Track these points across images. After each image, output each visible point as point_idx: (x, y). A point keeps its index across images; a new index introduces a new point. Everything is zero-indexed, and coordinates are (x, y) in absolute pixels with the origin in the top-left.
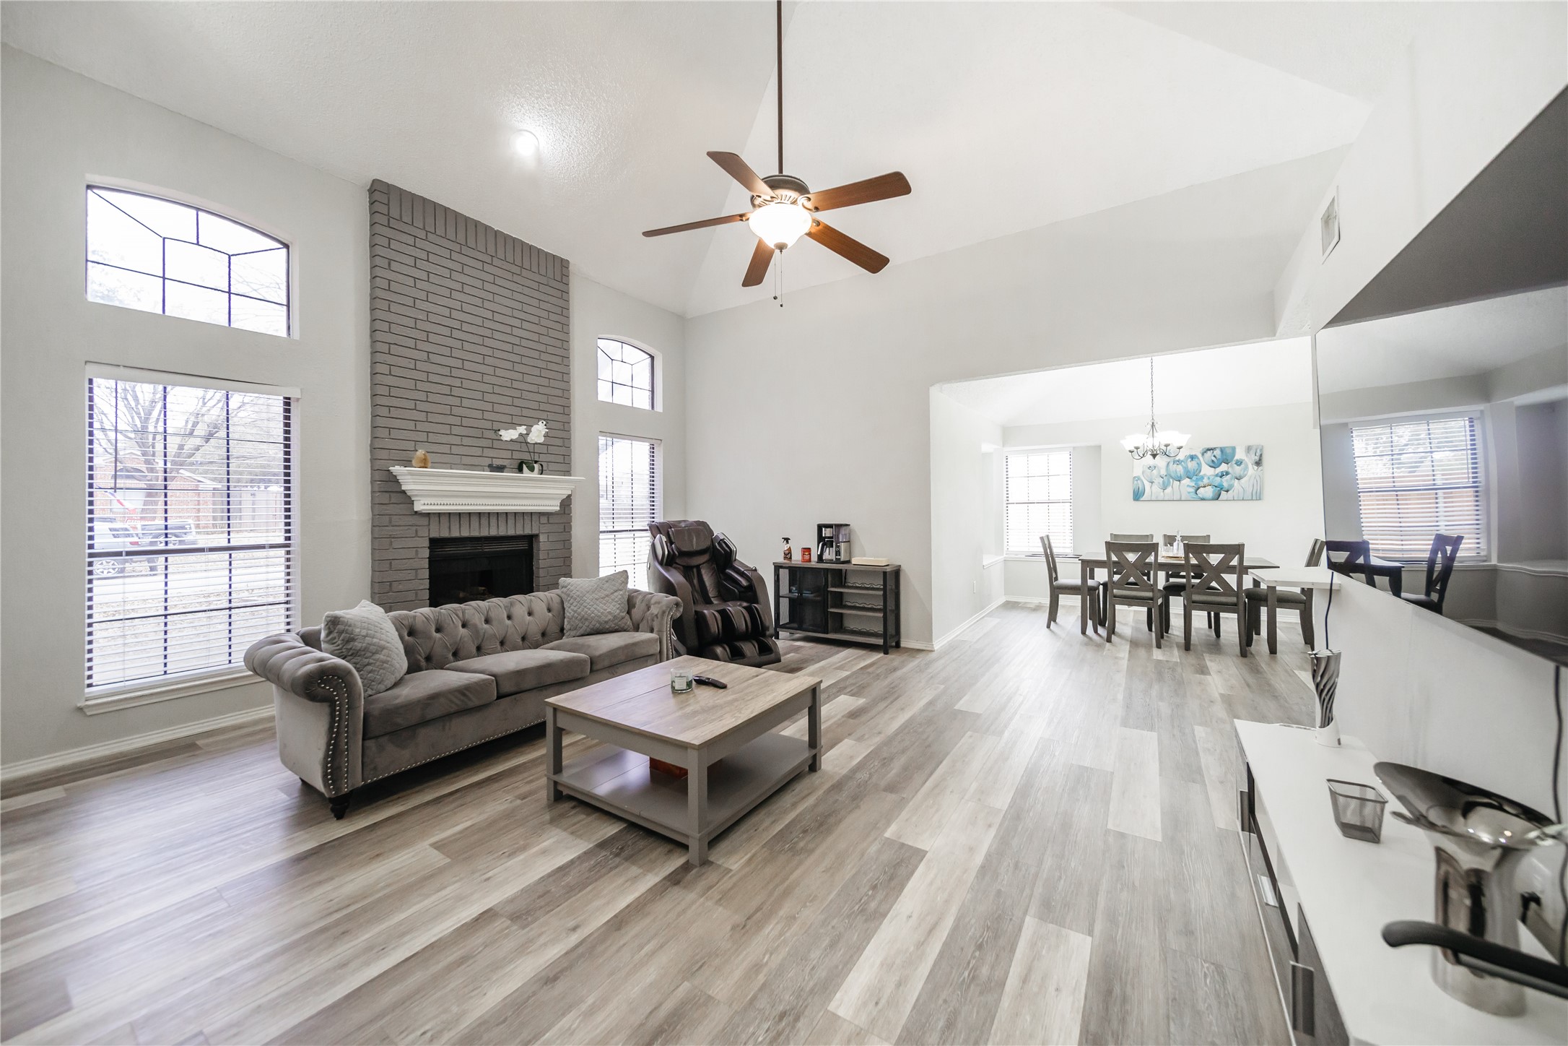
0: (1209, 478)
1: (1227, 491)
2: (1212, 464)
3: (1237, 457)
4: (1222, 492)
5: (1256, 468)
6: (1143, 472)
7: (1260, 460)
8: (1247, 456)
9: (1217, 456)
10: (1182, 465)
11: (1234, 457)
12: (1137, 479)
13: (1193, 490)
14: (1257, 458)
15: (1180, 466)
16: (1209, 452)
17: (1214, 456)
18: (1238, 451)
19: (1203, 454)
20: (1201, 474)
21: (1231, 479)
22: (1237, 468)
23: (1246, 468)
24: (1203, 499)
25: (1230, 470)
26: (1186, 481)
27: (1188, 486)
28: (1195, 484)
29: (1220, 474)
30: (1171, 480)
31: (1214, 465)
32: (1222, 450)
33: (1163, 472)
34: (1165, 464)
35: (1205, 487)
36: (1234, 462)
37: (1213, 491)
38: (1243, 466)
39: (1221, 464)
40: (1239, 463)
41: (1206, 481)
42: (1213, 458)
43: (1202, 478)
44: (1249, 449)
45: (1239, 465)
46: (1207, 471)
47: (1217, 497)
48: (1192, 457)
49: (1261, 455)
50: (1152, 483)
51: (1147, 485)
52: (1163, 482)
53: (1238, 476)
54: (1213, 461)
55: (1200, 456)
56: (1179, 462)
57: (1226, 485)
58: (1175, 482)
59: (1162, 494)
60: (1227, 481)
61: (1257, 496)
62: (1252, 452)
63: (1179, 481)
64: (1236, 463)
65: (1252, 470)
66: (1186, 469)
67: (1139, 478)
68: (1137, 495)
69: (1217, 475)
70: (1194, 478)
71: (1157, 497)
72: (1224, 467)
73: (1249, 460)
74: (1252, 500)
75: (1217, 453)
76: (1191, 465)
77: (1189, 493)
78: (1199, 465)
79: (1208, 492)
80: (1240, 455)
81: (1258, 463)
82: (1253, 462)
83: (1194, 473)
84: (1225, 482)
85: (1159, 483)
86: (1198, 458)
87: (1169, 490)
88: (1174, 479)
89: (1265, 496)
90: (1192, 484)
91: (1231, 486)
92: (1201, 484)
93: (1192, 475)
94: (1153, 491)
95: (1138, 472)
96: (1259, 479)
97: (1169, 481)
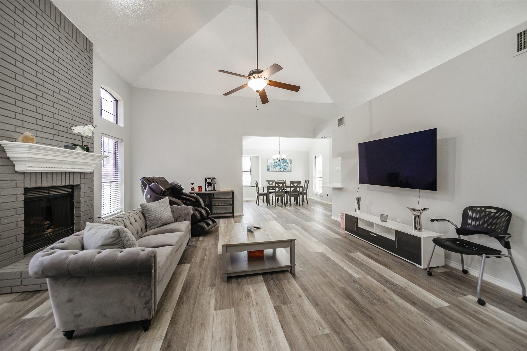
1: (286, 169)
3: (287, 162)
6: (270, 164)
9: (284, 161)
12: (268, 166)
13: (279, 169)
18: (287, 160)
19: (281, 160)
20: (281, 165)
23: (289, 164)
24: (281, 171)
25: (286, 165)
26: (278, 167)
31: (283, 163)
33: (274, 164)
40: (288, 163)
41: (282, 167)
43: (281, 166)
44: (289, 160)
46: (282, 164)
47: (284, 171)
50: (271, 167)
51: (270, 167)
56: (277, 162)
57: (285, 168)
61: (291, 171)
62: (290, 161)
65: (290, 164)
66: (278, 164)
67: (269, 166)
68: (268, 170)
69: (284, 166)
70: (280, 166)
71: (273, 171)
72: (285, 164)
73: (289, 162)
78: (281, 163)
79: (282, 169)
80: (288, 161)
81: (291, 163)
84: (285, 167)
85: (273, 167)
87: (275, 169)
89: (292, 171)
90: (279, 168)
91: (286, 168)
92: (281, 167)
93: (279, 165)
94: (271, 169)
95: (268, 164)
96: (291, 167)
97: (275, 167)
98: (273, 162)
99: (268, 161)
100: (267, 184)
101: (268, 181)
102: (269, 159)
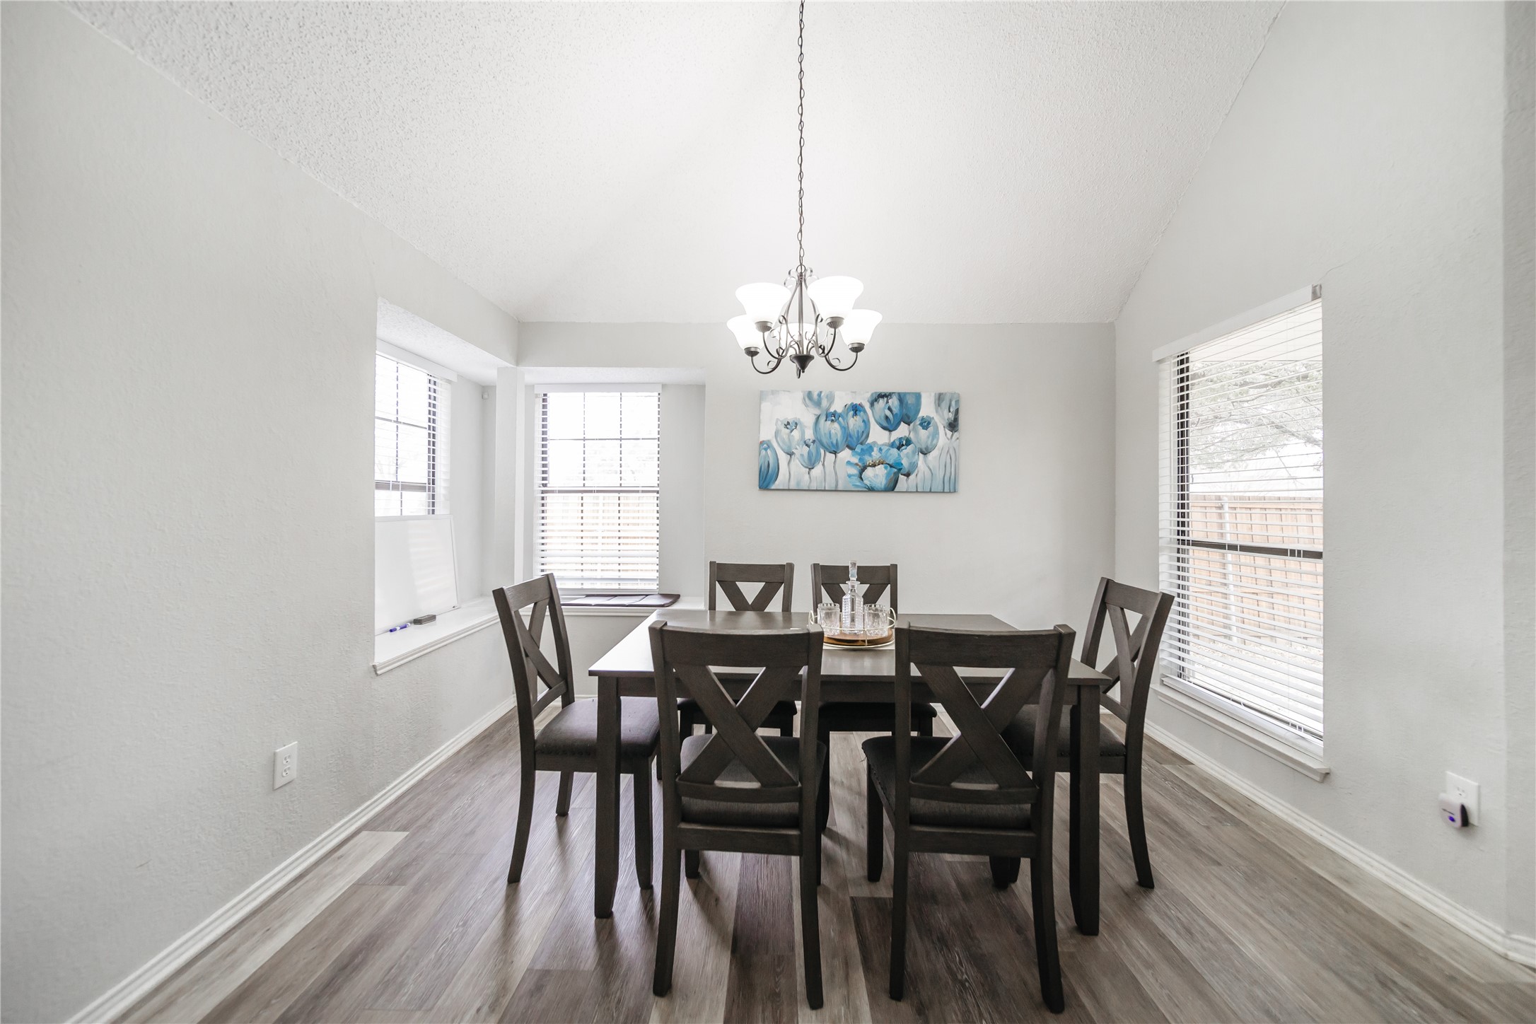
0: (880, 450)
1: (908, 475)
2: (885, 424)
3: (923, 413)
4: (901, 476)
5: (949, 433)
6: (777, 434)
7: (955, 420)
8: (937, 411)
9: (893, 409)
10: (840, 423)
11: (918, 412)
12: (765, 445)
13: (854, 471)
14: (951, 416)
15: (836, 425)
16: (881, 400)
17: (889, 408)
18: (924, 400)
19: (872, 405)
20: (870, 441)
21: (914, 453)
22: (923, 432)
23: (936, 434)
24: (871, 489)
25: (912, 436)
26: (846, 454)
27: (849, 463)
28: (860, 460)
29: (898, 443)
30: (822, 451)
31: (889, 426)
32: (901, 398)
33: (809, 435)
34: (813, 419)
35: (874, 466)
36: (918, 422)
37: (888, 474)
38: (931, 429)
39: (898, 425)
40: (926, 424)
41: (876, 455)
42: (888, 413)
43: (871, 448)
44: (940, 398)
45: (926, 428)
46: (878, 436)
47: (891, 487)
48: (856, 409)
49: (957, 412)
50: (791, 454)
51: (783, 458)
52: (810, 454)
53: (923, 447)
54: (887, 417)
55: (867, 406)
56: (833, 417)
57: (905, 463)
58: (828, 453)
59: (806, 476)
60: (907, 455)
61: (950, 487)
62: (944, 405)
63: (835, 453)
64: (921, 424)
65: (944, 436)
66: (845, 429)
67: (769, 445)
68: (766, 479)
69: (892, 445)
70: (858, 449)
71: (797, 484)
72: (903, 431)
73: (940, 419)
74: (943, 492)
75: (894, 402)
76: (854, 423)
77: (849, 476)
78: (866, 423)
79: (877, 475)
80: (927, 408)
81: (953, 426)
82: (946, 423)
83: (858, 438)
84: (905, 456)
85: (802, 455)
86: (865, 411)
87: (818, 470)
88: (826, 449)
89: (961, 486)
90: (855, 460)
91: (914, 466)
92: (869, 460)
93: (855, 441)
94: (791, 471)
95: (767, 434)
96: (953, 457)
97: (818, 453)
98: (807, 417)
99: (762, 406)
102: (774, 393)
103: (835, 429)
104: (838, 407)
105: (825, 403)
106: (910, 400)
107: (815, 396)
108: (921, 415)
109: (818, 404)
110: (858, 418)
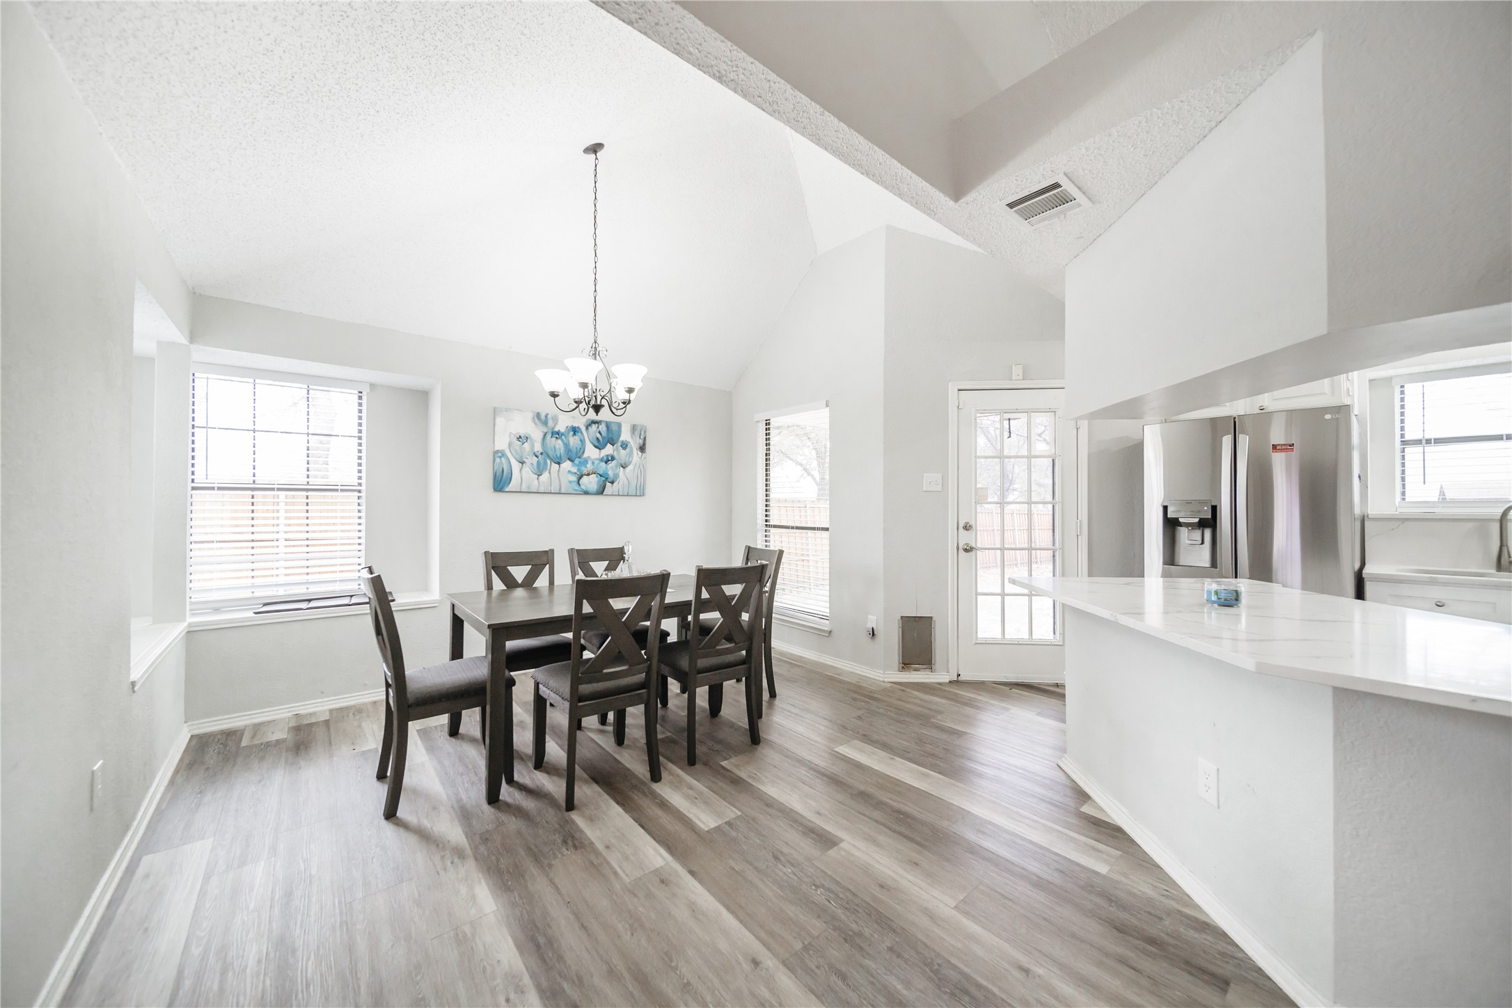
0: (593, 463)
1: (612, 483)
2: (597, 444)
3: (622, 438)
4: (608, 483)
5: (640, 454)
6: (510, 445)
7: (644, 444)
8: (632, 437)
9: (603, 433)
10: (562, 440)
11: (619, 436)
12: (498, 454)
13: (574, 478)
14: (641, 442)
15: (559, 442)
16: (593, 425)
17: (600, 432)
18: (624, 429)
19: (587, 428)
20: (585, 455)
21: (616, 466)
22: (622, 452)
23: (631, 454)
24: (586, 493)
25: (615, 455)
26: (567, 465)
27: (569, 472)
28: (578, 470)
29: (605, 458)
30: (549, 462)
31: (599, 446)
32: (608, 425)
33: (538, 448)
34: (541, 436)
35: (588, 475)
36: (619, 444)
37: (599, 481)
38: (628, 450)
39: (606, 445)
40: (625, 446)
41: (590, 466)
42: (599, 436)
43: (586, 461)
44: (634, 428)
45: (625, 449)
46: (591, 452)
47: (601, 491)
48: (575, 430)
49: (645, 438)
50: (522, 463)
51: (516, 466)
52: (538, 462)
53: (623, 462)
54: (598, 439)
55: (583, 429)
56: (557, 434)
57: (611, 473)
58: (553, 464)
59: (536, 482)
60: (612, 468)
61: (640, 492)
62: (637, 433)
63: (559, 463)
64: (621, 446)
65: (636, 453)
66: (566, 445)
67: (503, 454)
68: (500, 483)
69: (601, 460)
70: (577, 461)
71: (529, 487)
72: (609, 449)
73: (634, 444)
74: (636, 496)
75: (603, 428)
76: (574, 441)
77: (570, 482)
78: (583, 441)
79: (591, 482)
80: (625, 436)
81: (642, 449)
82: (638, 446)
83: (577, 453)
84: (611, 469)
85: (532, 464)
86: (582, 433)
87: (545, 477)
88: (552, 460)
89: (648, 491)
90: (575, 470)
91: (617, 476)
92: (585, 471)
93: (574, 455)
94: (522, 476)
95: (502, 444)
96: (642, 469)
97: (545, 463)
98: (536, 433)
99: (500, 421)
100: (489, 587)
101: (498, 564)
102: (507, 410)
103: (559, 444)
104: (561, 427)
105: (550, 423)
106: (614, 428)
107: (543, 417)
108: (621, 439)
109: (545, 423)
110: (576, 437)
